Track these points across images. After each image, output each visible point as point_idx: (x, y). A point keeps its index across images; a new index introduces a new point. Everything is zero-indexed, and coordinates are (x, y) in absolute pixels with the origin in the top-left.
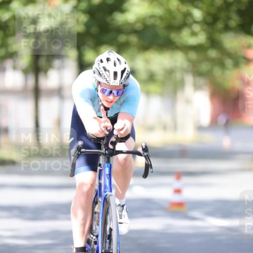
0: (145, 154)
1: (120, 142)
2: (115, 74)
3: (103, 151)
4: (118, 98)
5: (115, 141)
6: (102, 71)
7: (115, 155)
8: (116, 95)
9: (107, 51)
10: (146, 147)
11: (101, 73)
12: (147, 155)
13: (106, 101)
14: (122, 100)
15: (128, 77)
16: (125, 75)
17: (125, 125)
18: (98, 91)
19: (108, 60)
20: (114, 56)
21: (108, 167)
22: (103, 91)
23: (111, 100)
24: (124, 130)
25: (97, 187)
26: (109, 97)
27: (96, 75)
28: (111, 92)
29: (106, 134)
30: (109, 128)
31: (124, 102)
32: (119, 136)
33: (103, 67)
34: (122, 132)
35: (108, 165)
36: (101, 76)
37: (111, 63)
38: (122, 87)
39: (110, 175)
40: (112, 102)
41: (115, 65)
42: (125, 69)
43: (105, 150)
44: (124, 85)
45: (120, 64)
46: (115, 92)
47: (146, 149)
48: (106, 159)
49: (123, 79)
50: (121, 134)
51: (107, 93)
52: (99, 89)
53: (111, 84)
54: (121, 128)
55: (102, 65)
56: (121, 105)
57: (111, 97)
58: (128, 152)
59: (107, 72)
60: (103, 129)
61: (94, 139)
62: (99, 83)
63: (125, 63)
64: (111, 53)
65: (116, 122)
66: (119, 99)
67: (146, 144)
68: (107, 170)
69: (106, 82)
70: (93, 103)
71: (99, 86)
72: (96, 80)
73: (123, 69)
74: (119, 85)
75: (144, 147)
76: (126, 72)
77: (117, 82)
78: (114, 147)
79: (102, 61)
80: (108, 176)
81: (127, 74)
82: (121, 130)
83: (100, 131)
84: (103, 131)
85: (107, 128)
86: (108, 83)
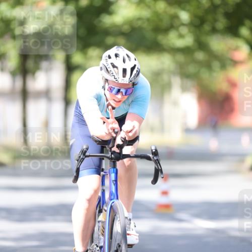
0: (155, 158)
1: (128, 145)
2: (125, 71)
3: (109, 155)
4: (126, 97)
5: (122, 144)
6: (111, 68)
7: (122, 159)
8: (124, 94)
9: (116, 47)
10: (156, 150)
11: (109, 70)
12: (157, 160)
13: (114, 100)
14: (130, 100)
15: (138, 74)
16: (135, 72)
17: (134, 127)
18: (105, 90)
19: (116, 55)
20: (123, 52)
21: (114, 172)
22: (111, 89)
23: (118, 99)
24: (133, 132)
25: (100, 194)
26: (117, 96)
27: (104, 72)
28: (119, 91)
29: (113, 137)
30: (116, 130)
32: (127, 139)
33: (111, 64)
34: (131, 134)
35: (114, 170)
36: (109, 72)
37: (120, 59)
38: (131, 86)
39: (116, 181)
40: (120, 101)
41: (124, 61)
42: (135, 66)
43: (112, 154)
44: (133, 83)
45: (130, 60)
46: (123, 90)
47: (155, 153)
48: (112, 163)
49: (132, 76)
50: (129, 137)
51: (114, 91)
52: (107, 87)
53: (120, 82)
54: (129, 130)
55: (110, 61)
57: (119, 96)
58: (136, 156)
59: (115, 69)
60: (111, 131)
61: (99, 141)
62: (107, 80)
63: (135, 60)
64: (120, 49)
65: (124, 124)
66: (128, 98)
67: (155, 147)
68: (113, 175)
69: (115, 80)
70: (98, 103)
71: (107, 84)
72: (103, 77)
73: (133, 66)
74: (128, 83)
75: (154, 151)
76: (136, 69)
77: (126, 80)
78: (121, 151)
79: (110, 57)
80: (114, 182)
81: (137, 71)
82: (130, 132)
83: (106, 133)
84: (110, 133)
85: (114, 130)
86: (117, 80)
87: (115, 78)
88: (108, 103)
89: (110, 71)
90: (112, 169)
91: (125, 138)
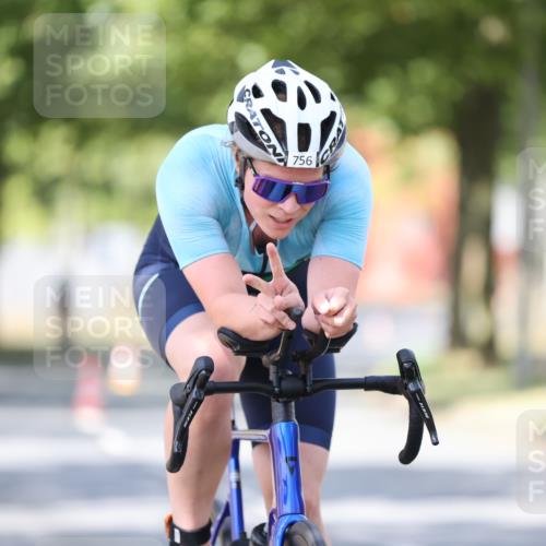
0: (411, 388)
9: (272, 62)
12: (418, 391)
13: (272, 217)
16: (333, 134)
18: (242, 188)
19: (279, 88)
23: (286, 214)
24: (347, 312)
26: (280, 205)
27: (240, 138)
28: (286, 190)
29: (286, 330)
31: (323, 221)
33: (263, 111)
34: (339, 321)
38: (320, 176)
40: (289, 221)
41: (302, 103)
44: (328, 167)
45: (317, 100)
49: (327, 146)
50: (334, 328)
52: (250, 180)
53: (291, 162)
55: (258, 104)
56: (314, 232)
59: (277, 127)
62: (248, 162)
63: (333, 98)
64: (285, 68)
69: (275, 159)
72: (239, 150)
73: (327, 115)
74: (313, 166)
76: (336, 125)
77: (309, 159)
81: (339, 130)
82: (336, 314)
83: (266, 323)
84: (277, 322)
85: (288, 311)
86: (280, 160)
87: (275, 154)
88: (252, 227)
89: (262, 133)
90: (283, 425)
91: (322, 331)
